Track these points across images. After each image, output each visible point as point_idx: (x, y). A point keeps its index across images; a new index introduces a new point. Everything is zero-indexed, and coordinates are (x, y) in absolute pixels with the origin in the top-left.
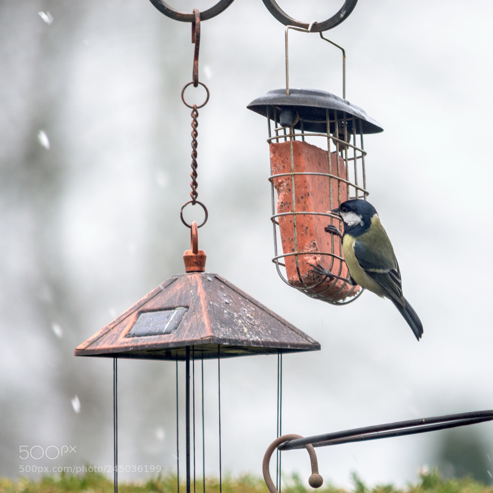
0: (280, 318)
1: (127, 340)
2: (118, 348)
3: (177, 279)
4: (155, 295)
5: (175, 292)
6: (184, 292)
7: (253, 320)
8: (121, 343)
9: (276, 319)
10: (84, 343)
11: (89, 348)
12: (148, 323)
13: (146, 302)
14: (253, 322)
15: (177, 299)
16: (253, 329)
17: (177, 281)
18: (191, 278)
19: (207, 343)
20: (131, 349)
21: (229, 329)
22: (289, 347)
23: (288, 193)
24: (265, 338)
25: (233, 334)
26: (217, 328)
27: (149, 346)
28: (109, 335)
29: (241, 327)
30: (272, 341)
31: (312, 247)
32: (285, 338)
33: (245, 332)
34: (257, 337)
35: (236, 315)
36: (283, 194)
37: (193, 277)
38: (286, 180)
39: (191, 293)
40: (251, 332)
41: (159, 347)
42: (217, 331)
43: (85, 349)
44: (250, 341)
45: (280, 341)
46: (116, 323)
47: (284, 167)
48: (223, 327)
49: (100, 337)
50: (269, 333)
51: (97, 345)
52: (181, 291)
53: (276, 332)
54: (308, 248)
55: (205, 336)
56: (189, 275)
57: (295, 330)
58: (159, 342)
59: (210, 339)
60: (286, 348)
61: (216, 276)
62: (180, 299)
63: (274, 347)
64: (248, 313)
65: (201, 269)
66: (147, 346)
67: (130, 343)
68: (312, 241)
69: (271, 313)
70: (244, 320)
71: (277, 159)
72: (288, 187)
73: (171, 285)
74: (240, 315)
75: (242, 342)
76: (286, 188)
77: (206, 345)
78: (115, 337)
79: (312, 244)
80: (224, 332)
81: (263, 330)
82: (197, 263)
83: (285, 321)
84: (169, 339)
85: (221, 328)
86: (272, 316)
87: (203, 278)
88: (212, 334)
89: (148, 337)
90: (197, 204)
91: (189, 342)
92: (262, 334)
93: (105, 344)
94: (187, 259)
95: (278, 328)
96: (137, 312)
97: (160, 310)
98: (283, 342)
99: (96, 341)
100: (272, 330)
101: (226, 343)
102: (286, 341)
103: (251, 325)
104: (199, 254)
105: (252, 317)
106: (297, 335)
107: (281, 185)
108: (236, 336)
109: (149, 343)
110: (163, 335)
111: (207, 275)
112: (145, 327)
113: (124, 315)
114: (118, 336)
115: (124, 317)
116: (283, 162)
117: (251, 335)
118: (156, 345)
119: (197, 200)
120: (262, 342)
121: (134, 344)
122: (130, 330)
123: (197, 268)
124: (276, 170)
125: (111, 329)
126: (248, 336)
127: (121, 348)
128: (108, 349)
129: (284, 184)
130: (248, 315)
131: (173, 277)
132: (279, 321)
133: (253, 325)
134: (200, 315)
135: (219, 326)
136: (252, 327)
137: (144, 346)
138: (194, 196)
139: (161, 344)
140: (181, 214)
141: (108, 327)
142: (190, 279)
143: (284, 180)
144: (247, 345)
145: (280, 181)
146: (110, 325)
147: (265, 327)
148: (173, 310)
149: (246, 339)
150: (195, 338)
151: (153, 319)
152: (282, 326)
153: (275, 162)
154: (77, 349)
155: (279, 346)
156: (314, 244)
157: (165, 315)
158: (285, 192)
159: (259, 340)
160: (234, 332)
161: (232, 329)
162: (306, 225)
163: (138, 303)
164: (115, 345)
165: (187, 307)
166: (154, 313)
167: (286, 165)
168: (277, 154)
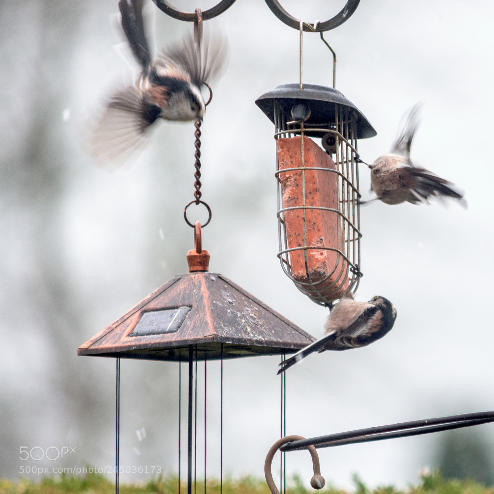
0: (284, 318)
1: (130, 339)
2: (121, 347)
3: (181, 278)
4: (159, 295)
5: (178, 291)
6: (187, 292)
7: (257, 320)
8: (124, 342)
9: (280, 319)
10: (87, 342)
11: (92, 347)
12: (151, 322)
13: (150, 301)
14: (257, 321)
15: (180, 298)
16: (257, 329)
17: (181, 280)
18: (195, 278)
19: (210, 341)
20: (134, 348)
21: (232, 328)
22: (292, 347)
23: (295, 188)
24: (269, 338)
25: (236, 333)
26: (220, 326)
27: (152, 345)
28: (112, 334)
29: (245, 326)
30: (275, 340)
31: (319, 243)
32: (288, 338)
33: (248, 331)
34: (260, 337)
35: (239, 314)
36: (290, 189)
37: (196, 277)
38: (294, 175)
39: (195, 293)
40: (255, 331)
41: (162, 346)
42: (220, 329)
43: (88, 348)
44: (253, 340)
45: (283, 341)
46: (120, 322)
47: (292, 162)
48: (226, 326)
49: (103, 336)
50: (272, 333)
51: (100, 344)
52: (184, 290)
53: (279, 331)
54: (315, 244)
55: (208, 335)
56: (192, 274)
57: (298, 331)
58: (162, 341)
59: (213, 337)
60: (289, 347)
61: (220, 276)
62: (183, 298)
63: (278, 346)
64: (251, 313)
65: (204, 268)
66: (150, 345)
67: (133, 342)
68: (319, 237)
69: (275, 313)
70: (247, 320)
71: (285, 154)
72: (296, 182)
73: (175, 284)
74: (243, 315)
75: (246, 341)
76: (294, 183)
77: (209, 343)
78: (118, 336)
79: (319, 240)
80: (227, 331)
81: (266, 330)
82: (200, 263)
83: (289, 321)
84: (172, 338)
85: (224, 327)
86: (276, 316)
87: (207, 278)
88: (215, 332)
89: (151, 336)
90: (200, 204)
91: (192, 341)
92: (265, 334)
93: (108, 343)
94: (191, 259)
95: (281, 329)
96: (140, 311)
97: (164, 309)
98: (286, 342)
99: (99, 341)
100: (276, 330)
101: (229, 341)
102: (290, 341)
103: (254, 325)
104: (202, 254)
105: (255, 317)
106: (301, 335)
107: (289, 180)
108: (239, 335)
109: (152, 342)
110: (166, 334)
111: (210, 275)
112: (148, 326)
113: (127, 314)
114: (121, 335)
115: (127, 316)
116: (291, 157)
117: (255, 334)
118: (159, 343)
119: (201, 200)
120: (266, 341)
121: (138, 343)
122: (133, 329)
123: (200, 268)
124: (284, 165)
125: (114, 329)
126: (252, 335)
127: (125, 347)
128: (111, 348)
129: (291, 179)
130: (251, 315)
131: (176, 276)
132: (282, 321)
133: (257, 325)
134: (203, 314)
135: (222, 325)
136: (256, 327)
137: (147, 345)
138: (198, 196)
139: (164, 343)
140: (185, 214)
141: (111, 326)
142: (193, 279)
143: (292, 175)
144: (250, 344)
145: (287, 176)
146: (113, 324)
147: (269, 327)
148: (176, 310)
149: (249, 338)
150: (198, 337)
151: (156, 318)
152: (286, 326)
153: (283, 157)
154: (79, 349)
155: (282, 345)
156: (322, 239)
157: (168, 314)
158: (293, 187)
159: (263, 339)
160: (237, 331)
161: (236, 328)
162: (313, 221)
163: (141, 303)
164: (118, 344)
165: (191, 306)
166: (158, 312)
167: (294, 160)
168: (285, 149)
